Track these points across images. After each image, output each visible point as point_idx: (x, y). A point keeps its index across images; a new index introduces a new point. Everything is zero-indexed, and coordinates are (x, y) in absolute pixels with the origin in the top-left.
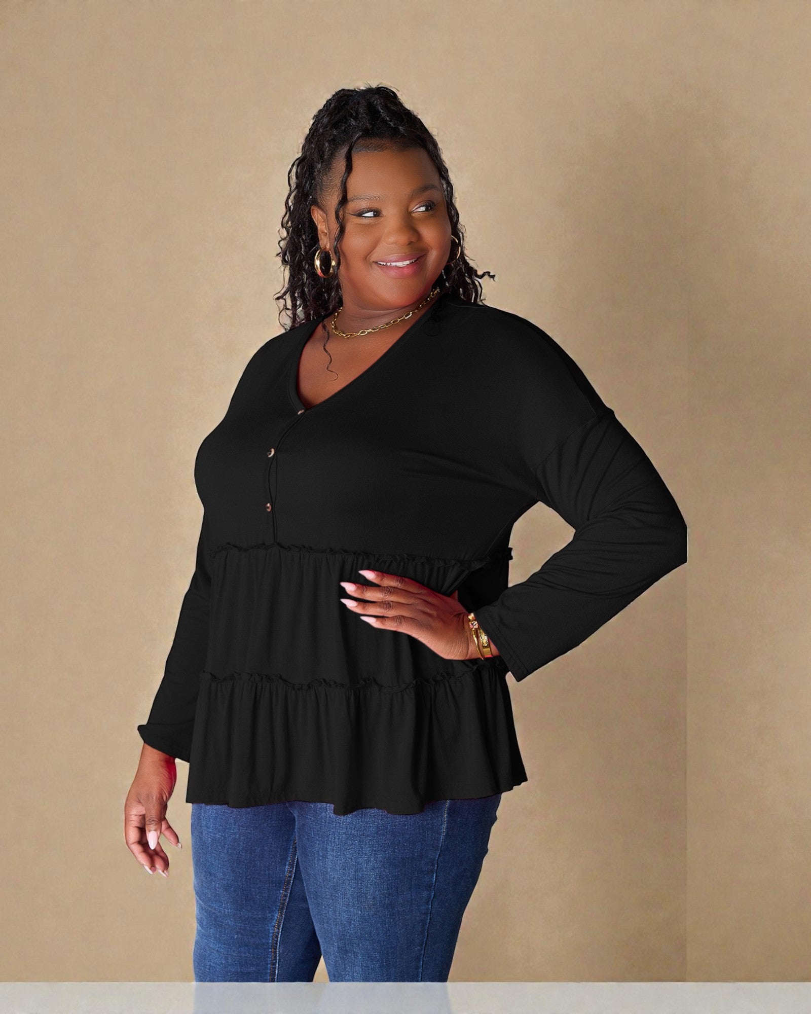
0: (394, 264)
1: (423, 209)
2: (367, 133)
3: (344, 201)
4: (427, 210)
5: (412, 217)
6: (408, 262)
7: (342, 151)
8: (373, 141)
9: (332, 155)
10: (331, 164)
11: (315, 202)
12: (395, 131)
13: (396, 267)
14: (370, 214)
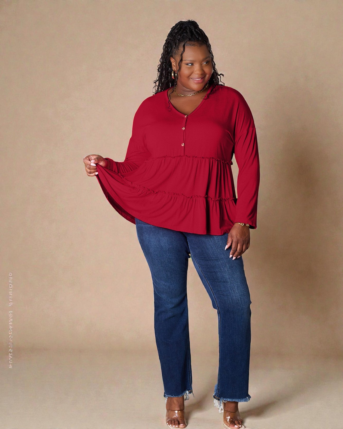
0: (196, 79)
1: (205, 63)
2: (190, 40)
3: (181, 60)
4: (206, 63)
5: (202, 66)
6: (200, 79)
7: (182, 44)
8: (192, 43)
9: (179, 44)
10: (178, 48)
11: (172, 56)
12: (198, 39)
13: (197, 80)
14: (190, 65)
